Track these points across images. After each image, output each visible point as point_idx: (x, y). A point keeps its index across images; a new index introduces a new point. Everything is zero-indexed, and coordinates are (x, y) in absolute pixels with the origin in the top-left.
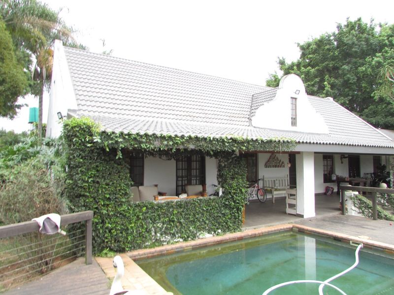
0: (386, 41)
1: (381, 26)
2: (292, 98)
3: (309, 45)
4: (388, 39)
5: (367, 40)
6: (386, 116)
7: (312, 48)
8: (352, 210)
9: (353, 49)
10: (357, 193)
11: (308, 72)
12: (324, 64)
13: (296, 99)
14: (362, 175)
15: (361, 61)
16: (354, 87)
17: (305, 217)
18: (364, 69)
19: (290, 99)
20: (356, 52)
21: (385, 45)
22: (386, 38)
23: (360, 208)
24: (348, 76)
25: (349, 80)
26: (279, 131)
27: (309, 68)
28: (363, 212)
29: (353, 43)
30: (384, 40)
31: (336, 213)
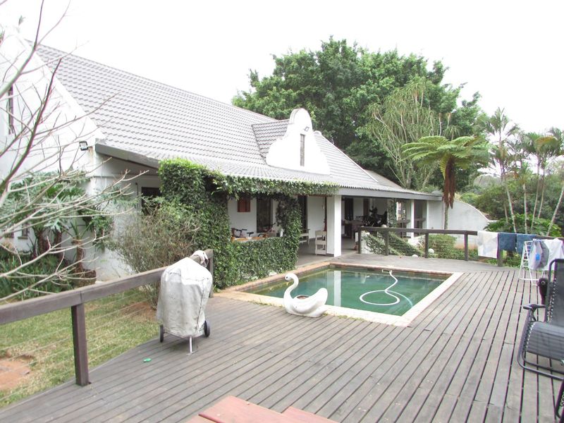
0: (370, 72)
1: (363, 52)
2: (301, 135)
3: (289, 61)
4: (371, 70)
5: (352, 68)
6: (368, 155)
7: (293, 66)
8: (366, 249)
9: (338, 76)
10: (369, 233)
11: (289, 95)
12: (306, 88)
13: (304, 136)
14: (355, 218)
15: (345, 91)
16: (338, 120)
17: (335, 256)
18: (349, 101)
19: (300, 136)
20: (341, 80)
21: (369, 77)
22: (369, 69)
23: (371, 247)
24: (333, 106)
25: (332, 111)
26: (291, 170)
27: (290, 90)
28: (374, 251)
29: (339, 69)
30: (368, 71)
31: (354, 253)
